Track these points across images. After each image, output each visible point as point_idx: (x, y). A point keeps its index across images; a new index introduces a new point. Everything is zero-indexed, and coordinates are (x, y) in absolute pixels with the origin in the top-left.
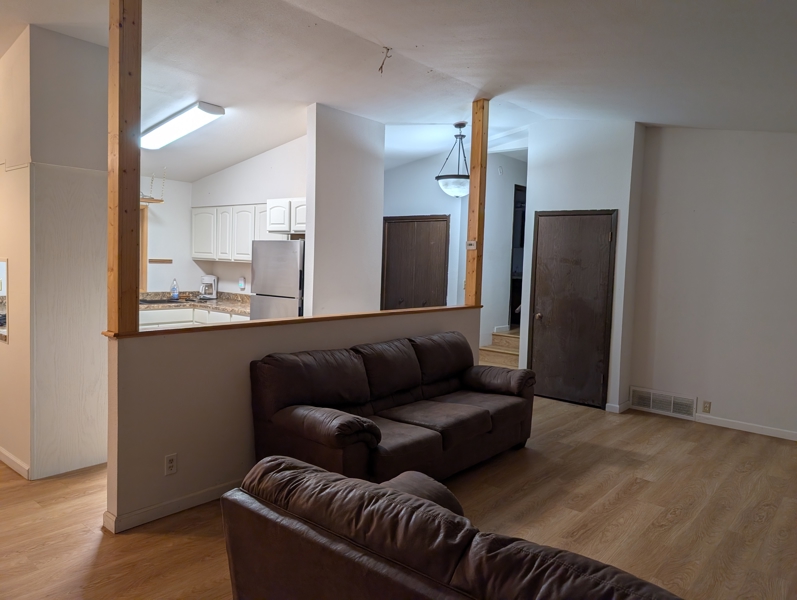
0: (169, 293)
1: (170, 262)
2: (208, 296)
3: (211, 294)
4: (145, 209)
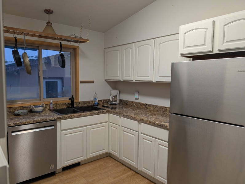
0: (92, 101)
1: (92, 82)
2: (115, 103)
3: (116, 101)
4: (78, 49)
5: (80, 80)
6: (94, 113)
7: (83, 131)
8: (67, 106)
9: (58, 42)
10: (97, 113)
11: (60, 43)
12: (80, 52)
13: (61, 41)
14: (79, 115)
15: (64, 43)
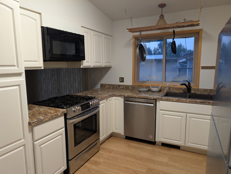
4: (200, 32)
5: (201, 66)
6: (196, 102)
7: (182, 117)
8: (184, 91)
9: (171, 30)
10: (200, 102)
11: (174, 31)
12: (203, 35)
13: (174, 29)
14: (178, 100)
15: (177, 30)
